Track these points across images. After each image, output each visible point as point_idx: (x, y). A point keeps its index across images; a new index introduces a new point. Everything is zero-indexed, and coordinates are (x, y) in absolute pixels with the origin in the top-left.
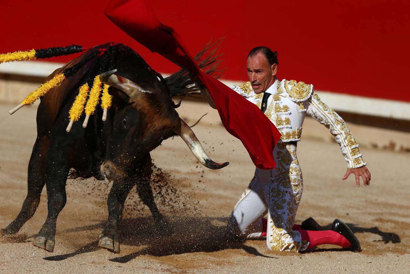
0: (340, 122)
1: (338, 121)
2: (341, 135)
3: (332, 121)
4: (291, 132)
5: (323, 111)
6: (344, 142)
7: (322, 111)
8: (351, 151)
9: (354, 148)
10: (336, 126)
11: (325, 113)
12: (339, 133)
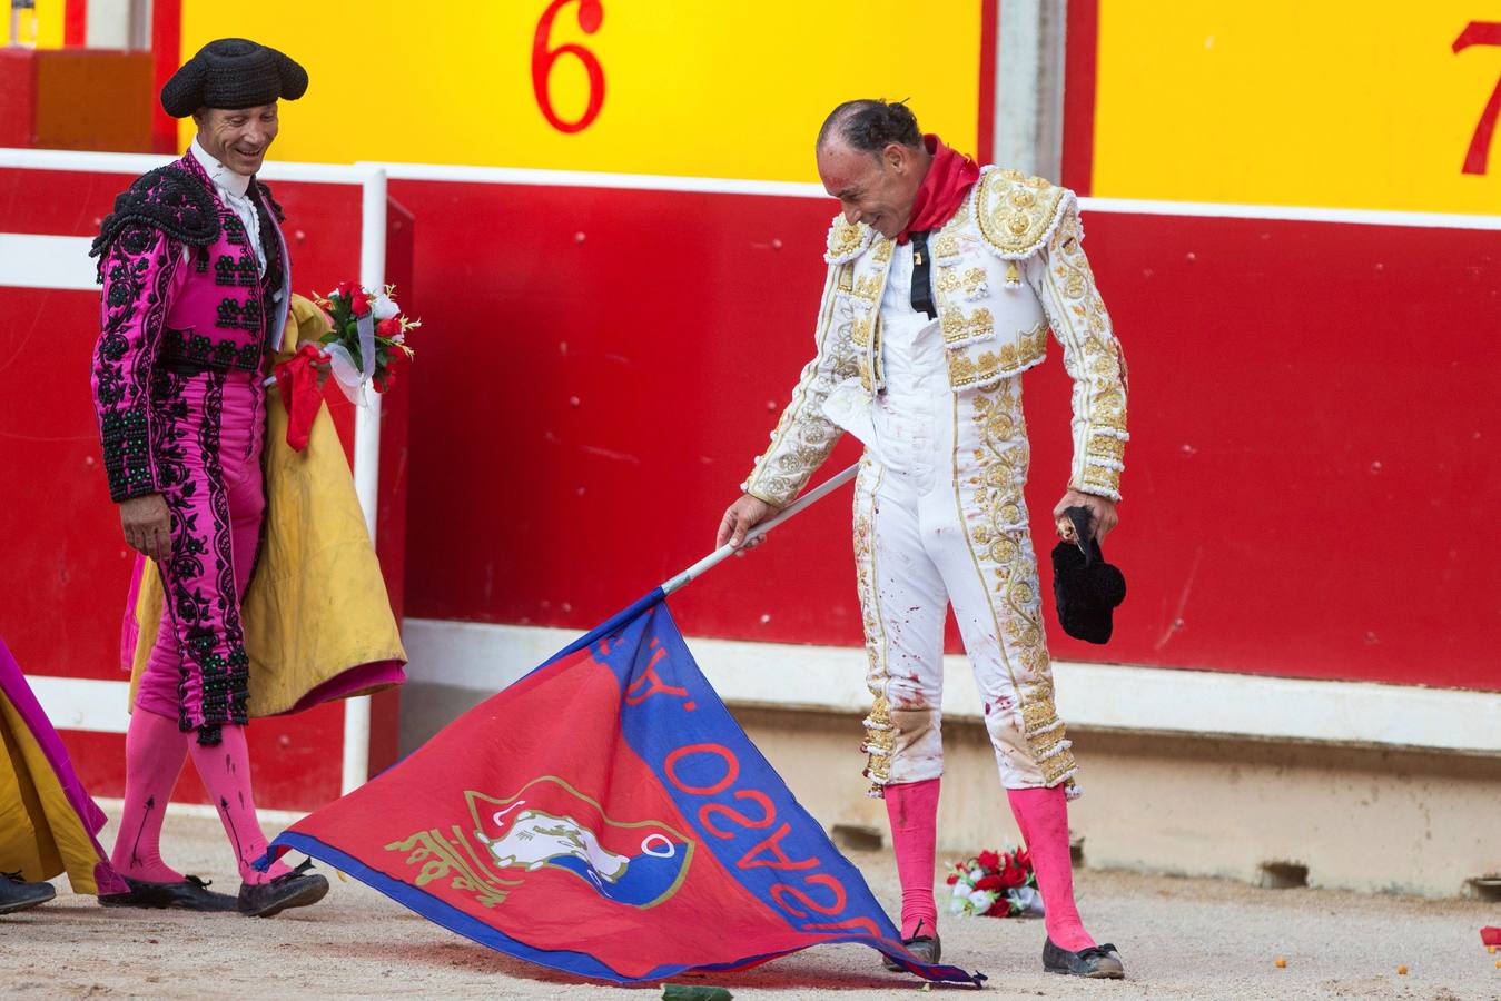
0: (1102, 348)
1: (1096, 340)
2: (1088, 385)
3: (1074, 334)
4: (997, 353)
5: (1061, 296)
6: (1085, 407)
7: (1058, 295)
8: (1091, 438)
9: (1106, 436)
10: (1084, 355)
11: (1062, 304)
12: (1084, 378)
